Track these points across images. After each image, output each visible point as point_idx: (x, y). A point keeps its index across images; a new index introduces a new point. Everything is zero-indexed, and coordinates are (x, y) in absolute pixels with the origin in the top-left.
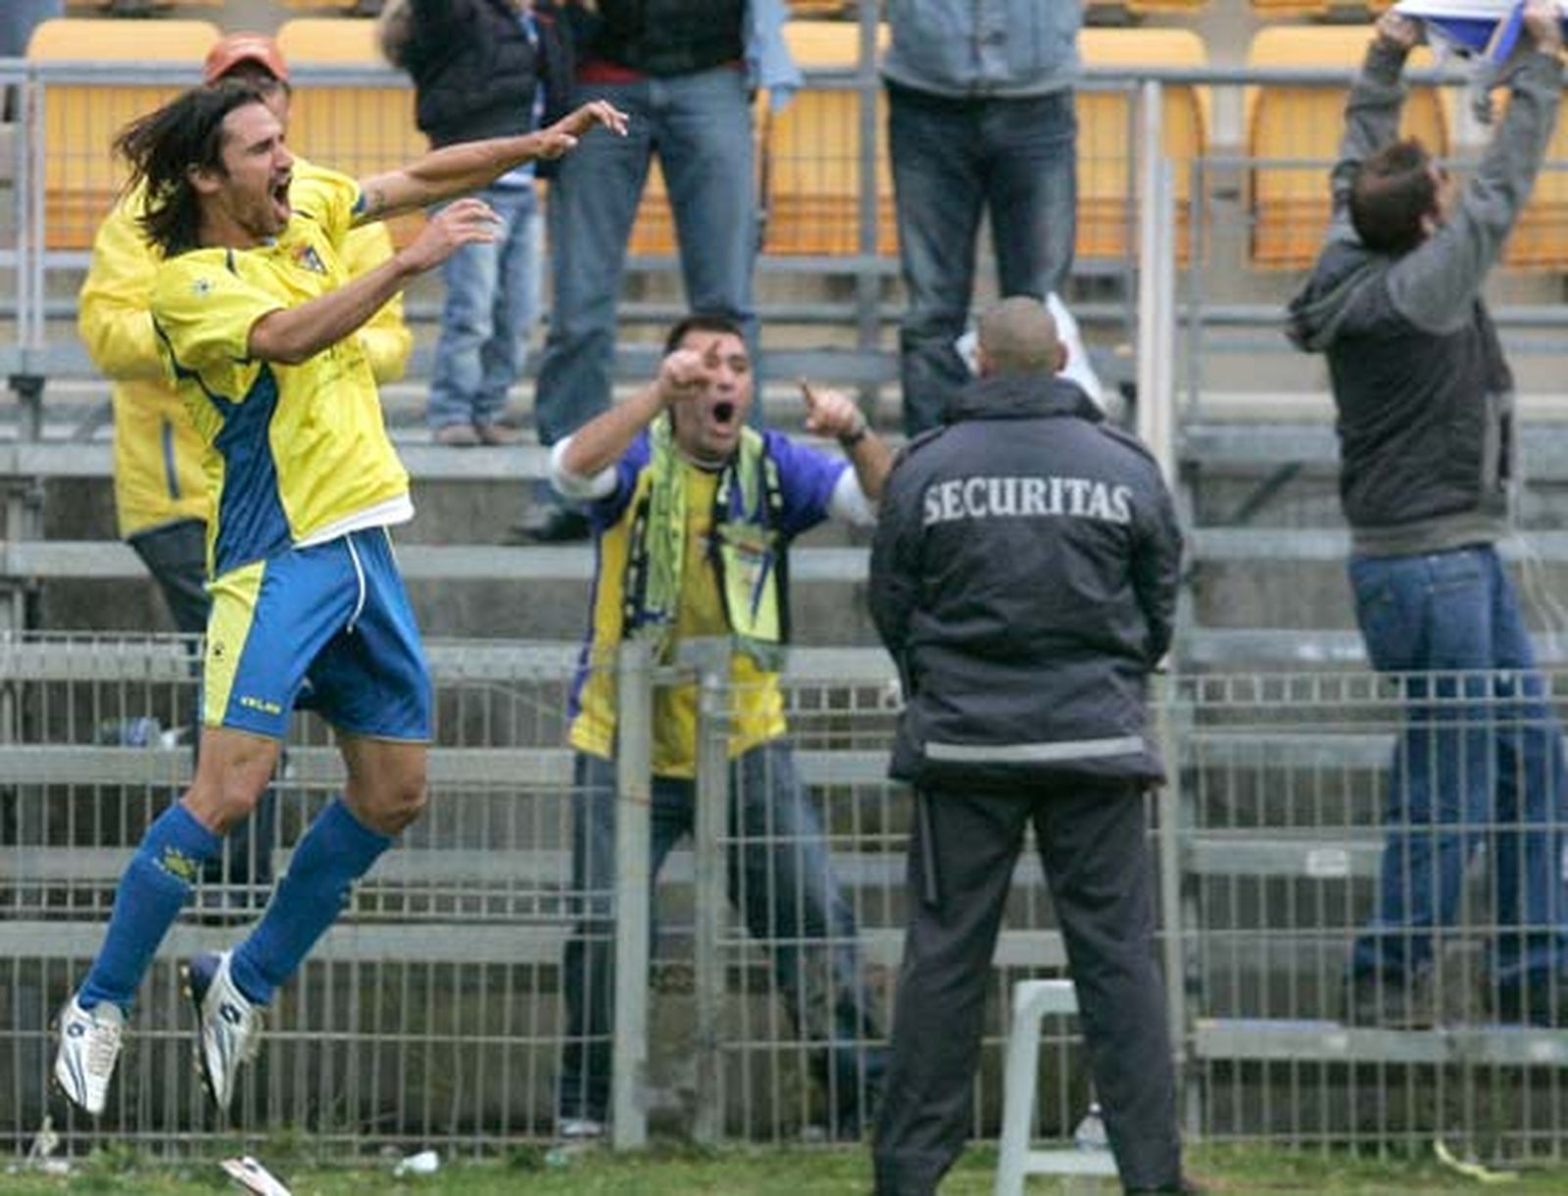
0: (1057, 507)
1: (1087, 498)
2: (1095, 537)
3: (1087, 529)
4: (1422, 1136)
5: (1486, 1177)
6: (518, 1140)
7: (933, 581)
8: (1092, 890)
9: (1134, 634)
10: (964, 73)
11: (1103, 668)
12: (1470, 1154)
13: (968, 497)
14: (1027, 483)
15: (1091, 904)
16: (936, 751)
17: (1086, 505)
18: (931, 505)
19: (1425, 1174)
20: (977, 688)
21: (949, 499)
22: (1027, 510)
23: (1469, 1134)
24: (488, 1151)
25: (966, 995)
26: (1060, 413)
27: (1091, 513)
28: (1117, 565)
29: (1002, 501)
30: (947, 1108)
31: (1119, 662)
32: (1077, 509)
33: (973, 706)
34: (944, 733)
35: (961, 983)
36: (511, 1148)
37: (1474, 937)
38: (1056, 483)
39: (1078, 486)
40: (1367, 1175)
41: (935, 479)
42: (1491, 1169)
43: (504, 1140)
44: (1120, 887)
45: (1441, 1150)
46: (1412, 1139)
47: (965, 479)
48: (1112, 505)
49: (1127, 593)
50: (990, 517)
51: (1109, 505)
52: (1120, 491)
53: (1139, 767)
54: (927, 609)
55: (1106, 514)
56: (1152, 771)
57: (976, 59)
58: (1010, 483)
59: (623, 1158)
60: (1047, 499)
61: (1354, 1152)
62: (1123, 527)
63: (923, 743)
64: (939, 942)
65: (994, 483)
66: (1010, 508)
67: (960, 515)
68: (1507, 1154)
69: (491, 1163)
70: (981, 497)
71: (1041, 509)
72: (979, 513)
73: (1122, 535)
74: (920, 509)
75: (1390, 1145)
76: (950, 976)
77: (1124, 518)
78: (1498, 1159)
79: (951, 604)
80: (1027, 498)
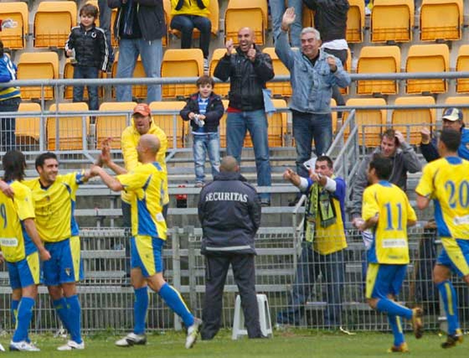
0: (232, 199)
1: (238, 197)
2: (240, 205)
3: (239, 204)
4: (337, 325)
5: (349, 333)
6: (156, 329)
7: (207, 213)
8: (242, 277)
9: (249, 225)
10: (306, 107)
11: (241, 231)
12: (347, 328)
13: (214, 196)
14: (226, 194)
15: (241, 280)
16: (208, 248)
17: (238, 198)
18: (207, 198)
19: (337, 333)
20: (215, 235)
21: (210, 197)
22: (226, 199)
23: (347, 325)
24: (150, 331)
25: (217, 299)
26: (235, 179)
27: (239, 200)
28: (244, 211)
29: (221, 197)
30: (214, 322)
31: (245, 230)
32: (236, 199)
33: (215, 239)
34: (209, 244)
35: (216, 296)
36: (154, 331)
37: (358, 284)
38: (232, 194)
39: (236, 194)
40: (325, 334)
41: (208, 192)
42: (350, 332)
43: (153, 329)
44: (246, 276)
45: (341, 328)
46: (335, 326)
47: (213, 193)
48: (243, 199)
49: (248, 216)
50: (218, 201)
51: (243, 198)
52: (245, 196)
53: (249, 251)
54: (207, 219)
55: (242, 200)
56: (252, 252)
57: (308, 105)
58: (223, 194)
59: (176, 332)
60: (230, 197)
61: (323, 329)
62: (246, 203)
63: (205, 247)
64: (211, 287)
65: (219, 194)
66: (222, 199)
67: (212, 200)
68: (354, 329)
69: (151, 334)
70: (216, 196)
71: (229, 199)
72: (216, 200)
73: (246, 205)
74: (205, 199)
75: (331, 327)
76: (214, 295)
77: (246, 201)
78: (352, 330)
79: (210, 218)
80: (226, 196)
